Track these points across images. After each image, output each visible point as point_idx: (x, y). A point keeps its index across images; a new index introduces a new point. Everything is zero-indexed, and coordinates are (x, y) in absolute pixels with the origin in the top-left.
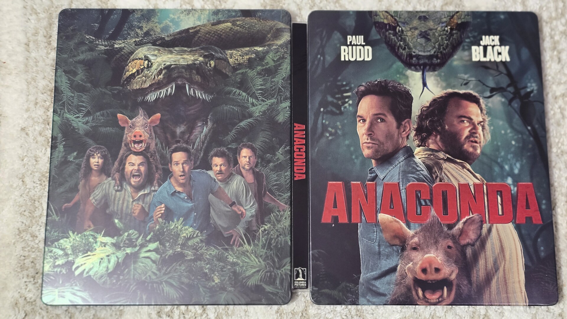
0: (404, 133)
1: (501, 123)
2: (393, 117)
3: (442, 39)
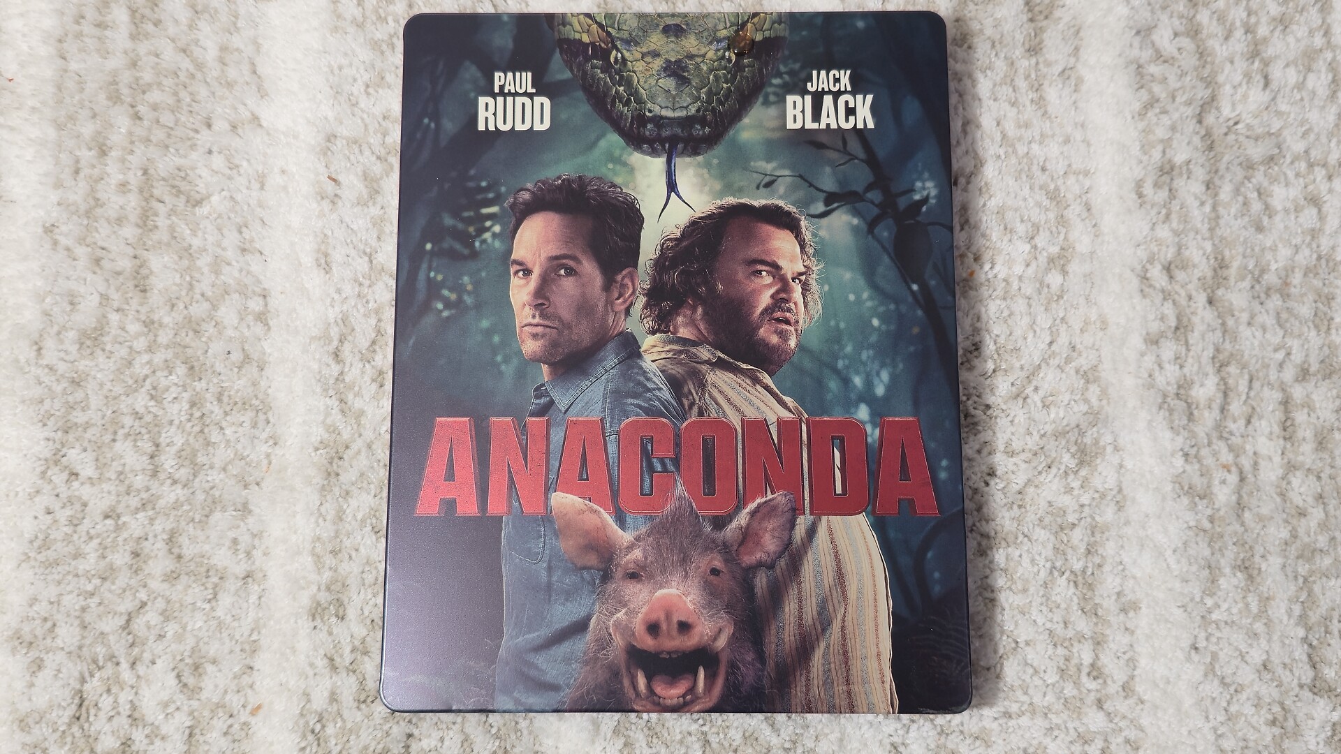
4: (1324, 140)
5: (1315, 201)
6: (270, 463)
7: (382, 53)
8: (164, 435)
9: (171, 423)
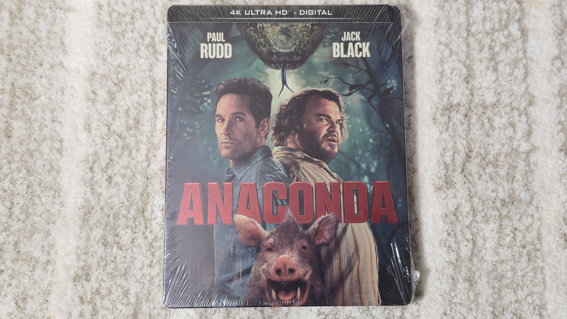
0: (263, 132)
1: (359, 121)
2: (252, 116)
3: (303, 35)
4: (519, 98)
5: (513, 125)
6: (60, 214)
7: (119, 38)
8: (15, 199)
9: (19, 194)
